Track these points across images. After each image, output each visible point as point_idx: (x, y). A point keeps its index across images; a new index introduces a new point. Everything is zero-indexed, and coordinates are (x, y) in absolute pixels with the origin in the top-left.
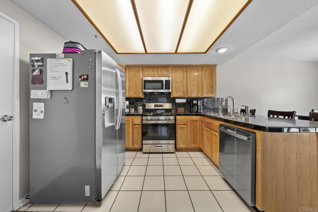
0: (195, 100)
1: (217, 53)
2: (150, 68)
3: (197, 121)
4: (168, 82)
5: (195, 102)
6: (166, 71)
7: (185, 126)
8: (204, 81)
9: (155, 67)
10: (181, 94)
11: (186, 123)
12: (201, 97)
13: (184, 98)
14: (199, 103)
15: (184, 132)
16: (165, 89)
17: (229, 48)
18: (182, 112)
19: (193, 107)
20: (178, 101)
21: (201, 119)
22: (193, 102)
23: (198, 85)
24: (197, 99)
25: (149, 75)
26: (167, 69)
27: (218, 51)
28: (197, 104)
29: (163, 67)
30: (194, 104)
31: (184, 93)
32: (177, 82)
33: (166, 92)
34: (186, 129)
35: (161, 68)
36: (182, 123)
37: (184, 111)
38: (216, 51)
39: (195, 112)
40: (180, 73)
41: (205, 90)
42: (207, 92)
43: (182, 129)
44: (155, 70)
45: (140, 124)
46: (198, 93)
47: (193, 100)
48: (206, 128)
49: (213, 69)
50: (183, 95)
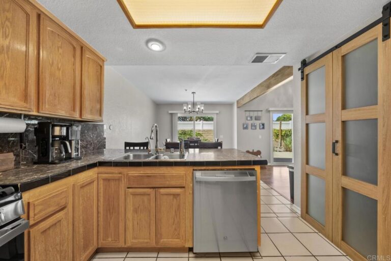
0: (61, 126)
5: (60, 131)
11: (63, 203)
12: (78, 118)
14: (72, 133)
17: (165, 49)
22: (53, 131)
23: (74, 87)
24: (72, 125)
27: (150, 44)
28: (66, 138)
30: (59, 136)
31: (26, 97)
41: (87, 104)
42: (91, 110)
46: (74, 110)
47: (54, 126)
48: (130, 190)
49: (102, 64)
50: (22, 103)
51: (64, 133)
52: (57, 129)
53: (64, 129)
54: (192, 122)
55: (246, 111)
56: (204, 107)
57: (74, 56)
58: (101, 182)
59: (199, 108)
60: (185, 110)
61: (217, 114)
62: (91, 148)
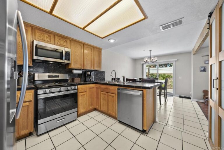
0: (89, 72)
1: (108, 41)
2: (45, 33)
3: (93, 88)
4: (67, 54)
5: (89, 73)
6: (64, 42)
7: (85, 93)
8: (95, 58)
9: (52, 34)
10: (78, 66)
11: (85, 90)
12: (93, 69)
13: (81, 70)
14: (92, 74)
15: (84, 99)
16: (65, 60)
18: (79, 82)
19: (87, 77)
20: (75, 72)
21: (96, 86)
22: (87, 73)
23: (92, 61)
24: (91, 71)
25: (42, 40)
26: (66, 41)
27: (110, 41)
28: (90, 75)
29: (62, 37)
30: (89, 75)
31: (81, 65)
32: (75, 55)
33: (65, 62)
34: (86, 96)
35: (59, 37)
36: (83, 91)
37: (80, 81)
38: (109, 40)
39: (89, 81)
40: (78, 48)
41: (96, 65)
42: (97, 67)
43: (83, 96)
44: (51, 37)
45: (31, 100)
46: (92, 67)
47: (87, 72)
48: (102, 92)
49: (100, 51)
50: (80, 67)
51: (90, 74)
52: (88, 73)
53: (90, 73)
54: (156, 68)
55: (203, 56)
56: (158, 58)
57: (92, 52)
58: (96, 88)
59: (152, 60)
60: (145, 61)
61: (176, 61)
62: (100, 79)
